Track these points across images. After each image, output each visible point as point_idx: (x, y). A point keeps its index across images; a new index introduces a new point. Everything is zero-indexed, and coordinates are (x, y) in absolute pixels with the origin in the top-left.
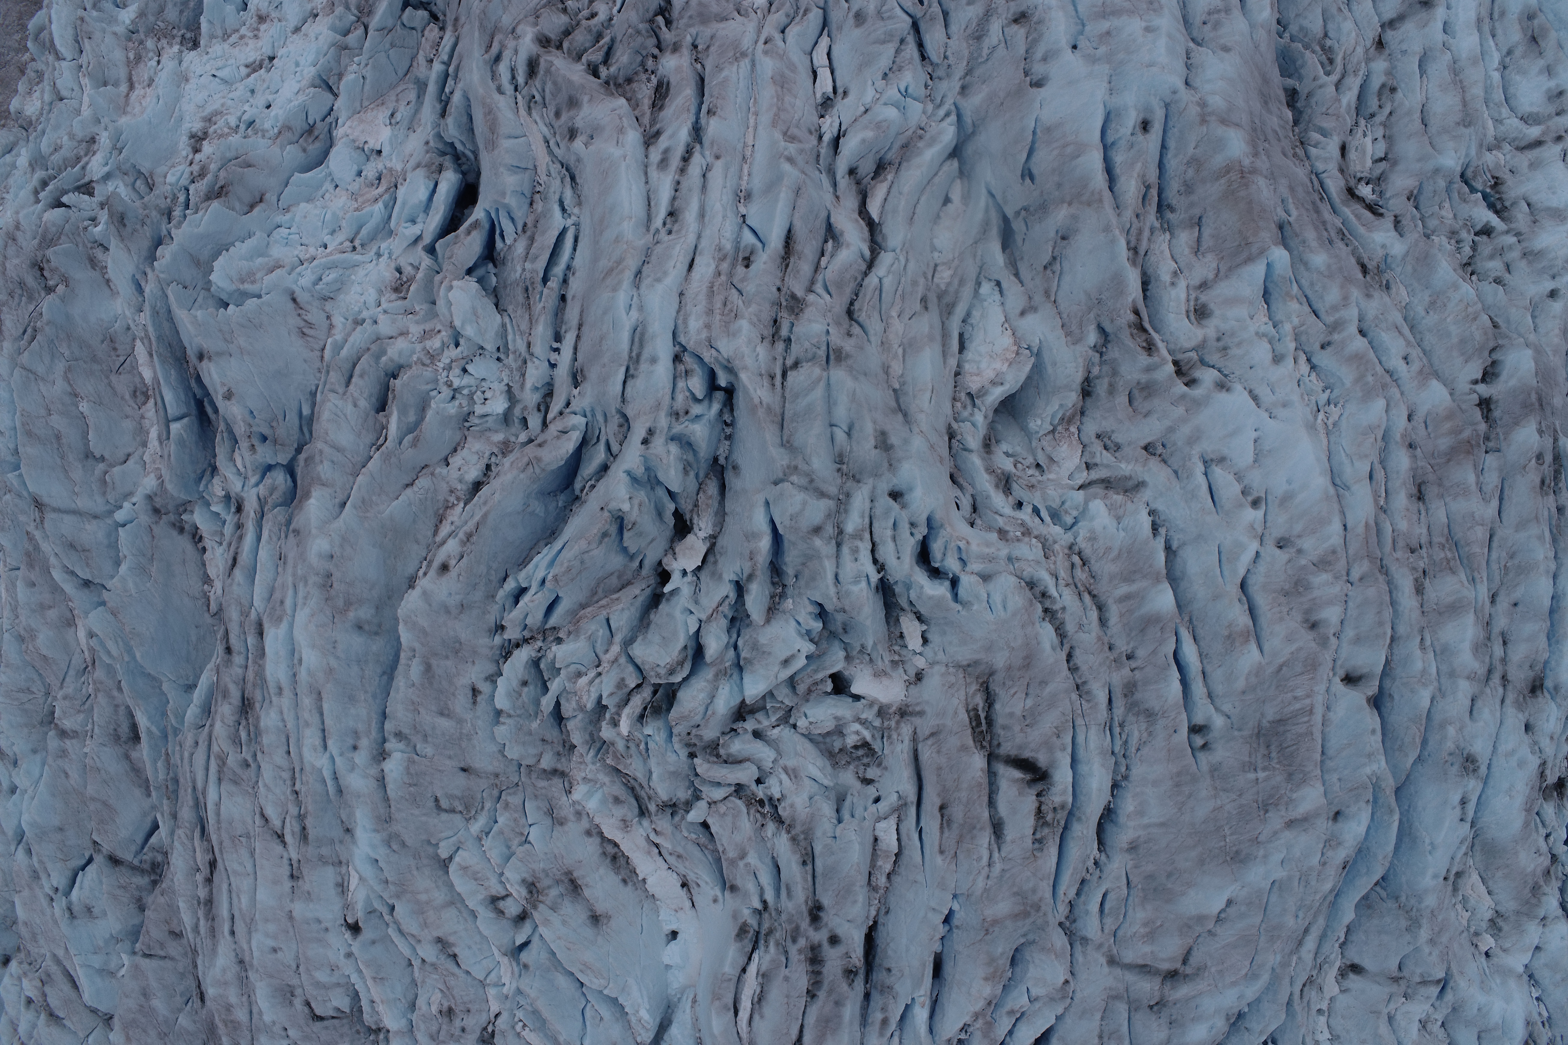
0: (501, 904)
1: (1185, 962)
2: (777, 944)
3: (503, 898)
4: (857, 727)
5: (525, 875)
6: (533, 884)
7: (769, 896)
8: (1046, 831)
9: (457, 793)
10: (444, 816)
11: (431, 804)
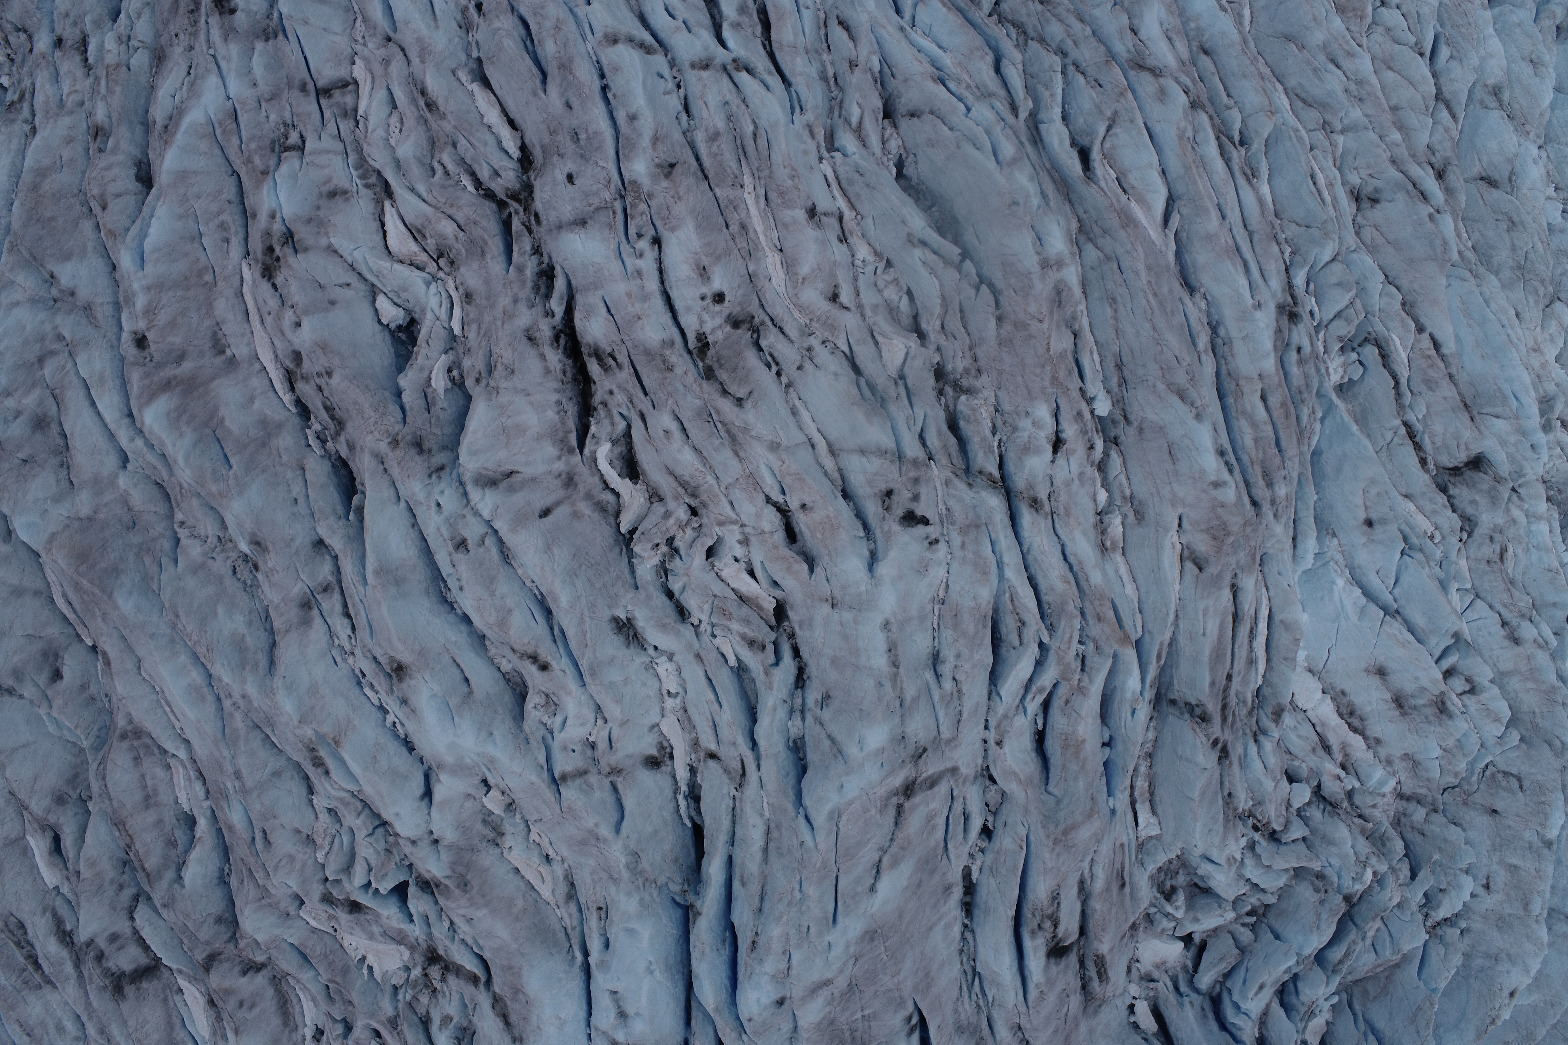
0: (1467, 688)
1: (900, 808)
2: (1245, 702)
3: (1465, 692)
4: (1179, 914)
5: (1450, 723)
6: (1441, 712)
7: (1253, 748)
8: (1049, 911)
9: (1503, 793)
10: (1515, 771)
11: (1526, 784)
